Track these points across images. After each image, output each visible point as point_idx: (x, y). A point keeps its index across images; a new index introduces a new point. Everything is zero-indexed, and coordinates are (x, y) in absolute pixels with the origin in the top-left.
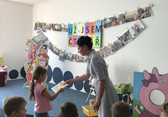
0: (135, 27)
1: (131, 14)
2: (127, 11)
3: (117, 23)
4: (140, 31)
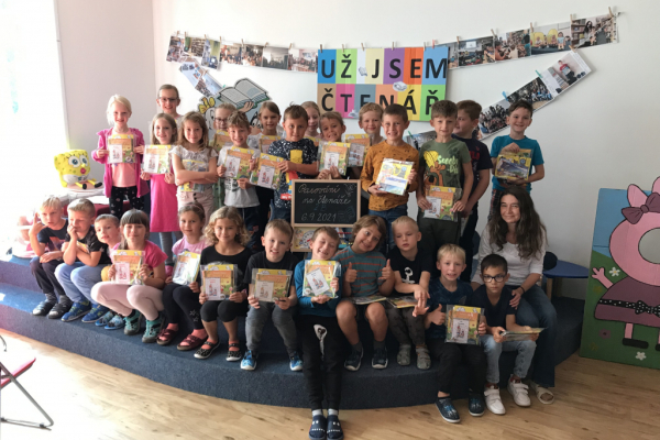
0: (561, 69)
1: (549, 33)
2: (536, 24)
3: (502, 54)
4: (575, 79)
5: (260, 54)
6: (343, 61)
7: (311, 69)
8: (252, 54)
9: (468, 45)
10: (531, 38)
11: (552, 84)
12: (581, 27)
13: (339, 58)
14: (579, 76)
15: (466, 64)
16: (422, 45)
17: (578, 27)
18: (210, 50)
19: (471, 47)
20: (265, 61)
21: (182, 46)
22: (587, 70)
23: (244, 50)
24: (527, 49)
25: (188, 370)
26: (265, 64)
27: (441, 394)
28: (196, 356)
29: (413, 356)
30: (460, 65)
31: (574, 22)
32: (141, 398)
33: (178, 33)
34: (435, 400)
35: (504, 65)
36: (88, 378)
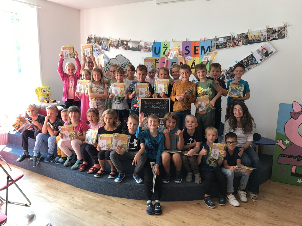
0: (262, 50)
2: (251, 30)
3: (235, 44)
4: (269, 55)
5: (127, 44)
6: (164, 47)
7: (150, 51)
8: (123, 44)
9: (220, 40)
10: (248, 36)
11: (258, 57)
12: (271, 31)
13: (162, 46)
14: (270, 53)
15: (219, 48)
16: (199, 40)
17: (270, 31)
18: (105, 43)
19: (221, 40)
20: (129, 47)
21: (93, 41)
22: (274, 51)
23: (120, 43)
24: (247, 41)
25: (91, 182)
26: (129, 49)
27: (206, 195)
28: (95, 176)
29: (194, 178)
30: (216, 48)
31: (268, 29)
32: (70, 194)
33: (91, 35)
34: (203, 198)
35: (237, 48)
36: (47, 185)
